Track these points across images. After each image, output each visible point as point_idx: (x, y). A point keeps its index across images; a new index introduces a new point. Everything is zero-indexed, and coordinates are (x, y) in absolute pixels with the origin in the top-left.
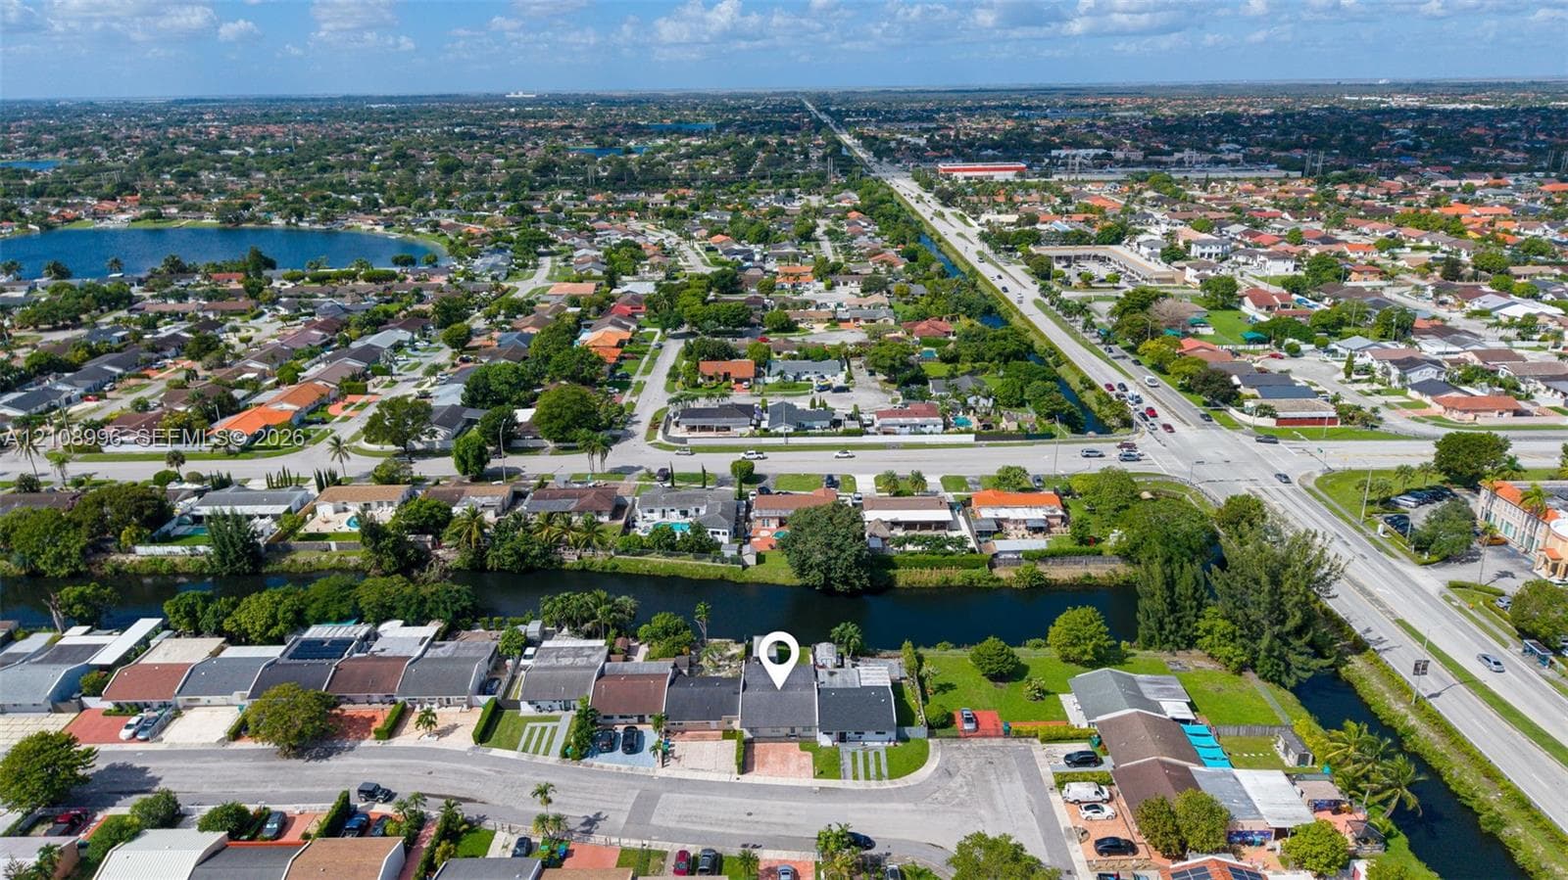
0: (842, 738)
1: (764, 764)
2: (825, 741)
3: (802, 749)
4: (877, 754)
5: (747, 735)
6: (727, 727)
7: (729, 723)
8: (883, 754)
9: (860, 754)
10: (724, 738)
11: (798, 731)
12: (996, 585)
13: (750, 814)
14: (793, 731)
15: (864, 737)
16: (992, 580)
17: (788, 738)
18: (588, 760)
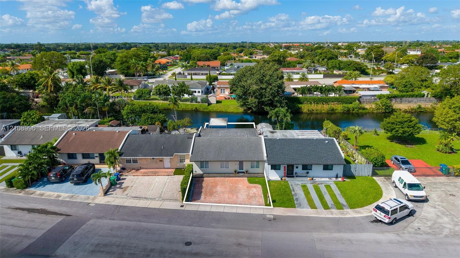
0: (290, 173)
1: (211, 193)
2: (274, 176)
3: (250, 182)
4: (328, 187)
5: (197, 170)
6: (179, 165)
7: (182, 161)
8: (334, 187)
9: (310, 186)
10: (175, 174)
11: (246, 166)
12: (364, 111)
13: (188, 244)
14: (241, 167)
15: (311, 173)
16: (360, 108)
17: (237, 173)
18: (32, 190)
